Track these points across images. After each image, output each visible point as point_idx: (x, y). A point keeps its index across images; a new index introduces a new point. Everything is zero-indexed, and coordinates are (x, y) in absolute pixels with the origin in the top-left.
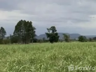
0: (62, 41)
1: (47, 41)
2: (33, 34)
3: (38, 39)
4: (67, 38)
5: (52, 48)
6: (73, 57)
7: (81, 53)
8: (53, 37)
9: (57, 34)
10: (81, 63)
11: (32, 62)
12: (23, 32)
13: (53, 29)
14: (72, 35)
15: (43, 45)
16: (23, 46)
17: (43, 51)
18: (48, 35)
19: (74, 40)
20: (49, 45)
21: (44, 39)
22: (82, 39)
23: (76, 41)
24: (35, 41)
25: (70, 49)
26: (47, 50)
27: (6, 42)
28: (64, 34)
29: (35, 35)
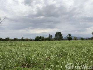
0: (73, 40)
1: (67, 40)
2: (62, 37)
3: (64, 39)
4: (75, 39)
5: (70, 43)
6: (79, 46)
7: (82, 45)
8: (70, 38)
9: (71, 37)
10: (83, 49)
11: (63, 48)
12: (58, 36)
13: (70, 35)
14: (78, 37)
15: (66, 41)
16: (58, 41)
17: (66, 44)
18: (68, 37)
19: (79, 40)
20: (68, 41)
21: (66, 39)
22: (82, 39)
23: (80, 40)
24: (63, 40)
25: (77, 43)
26: (68, 43)
27: (53, 40)
28: (74, 37)
29: (63, 38)
